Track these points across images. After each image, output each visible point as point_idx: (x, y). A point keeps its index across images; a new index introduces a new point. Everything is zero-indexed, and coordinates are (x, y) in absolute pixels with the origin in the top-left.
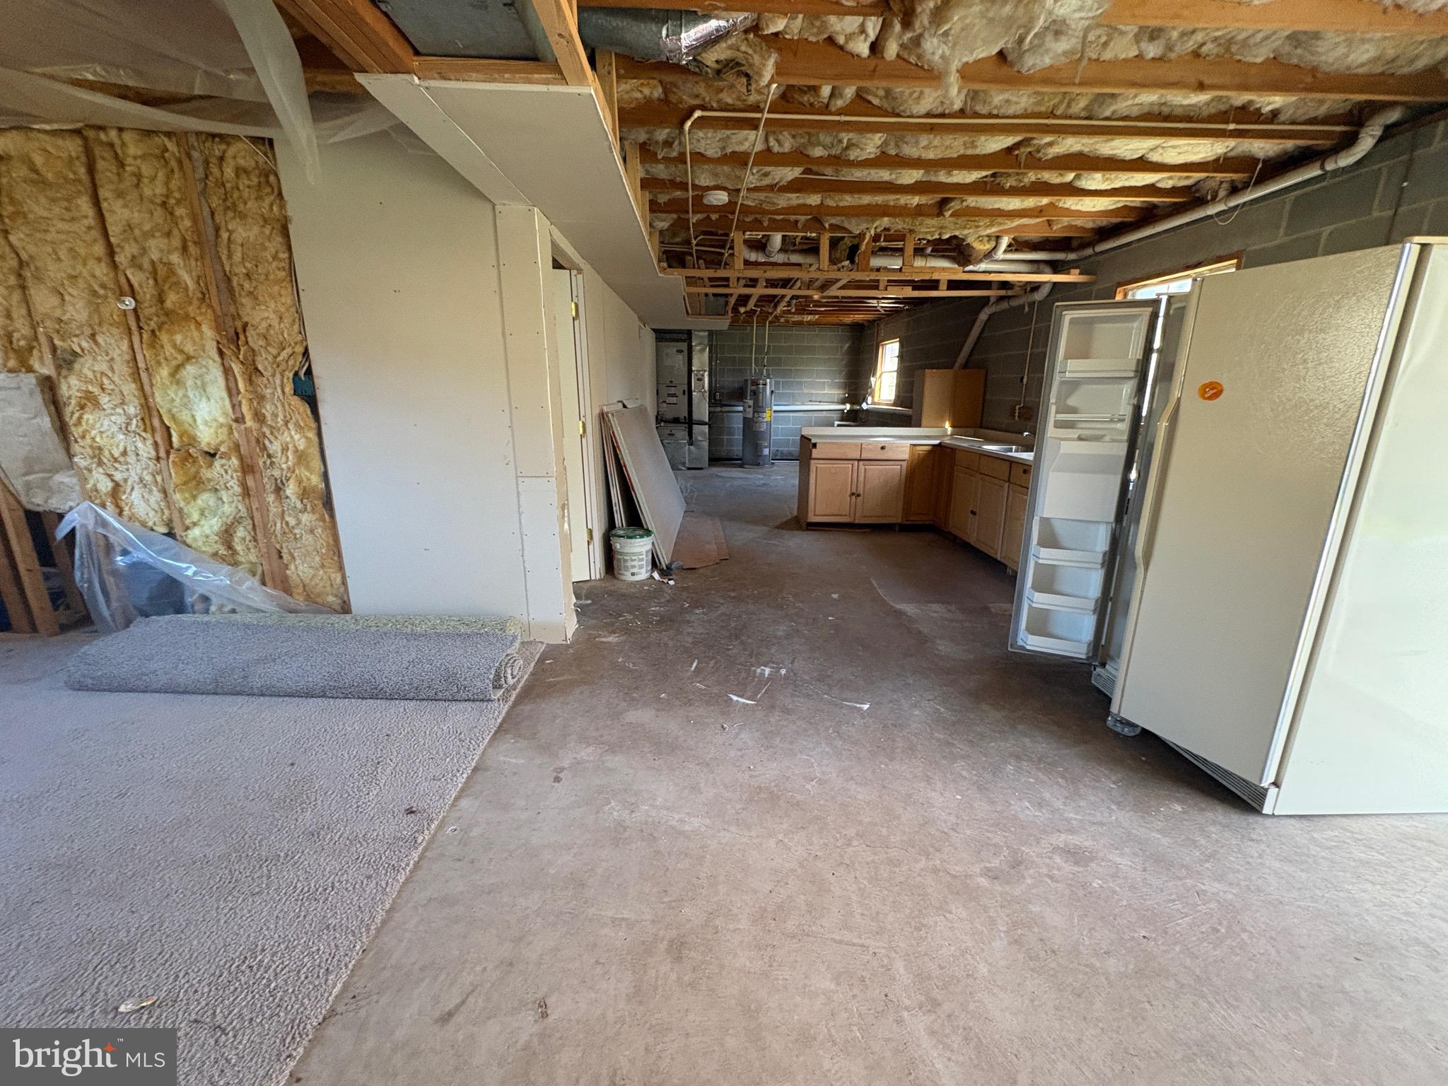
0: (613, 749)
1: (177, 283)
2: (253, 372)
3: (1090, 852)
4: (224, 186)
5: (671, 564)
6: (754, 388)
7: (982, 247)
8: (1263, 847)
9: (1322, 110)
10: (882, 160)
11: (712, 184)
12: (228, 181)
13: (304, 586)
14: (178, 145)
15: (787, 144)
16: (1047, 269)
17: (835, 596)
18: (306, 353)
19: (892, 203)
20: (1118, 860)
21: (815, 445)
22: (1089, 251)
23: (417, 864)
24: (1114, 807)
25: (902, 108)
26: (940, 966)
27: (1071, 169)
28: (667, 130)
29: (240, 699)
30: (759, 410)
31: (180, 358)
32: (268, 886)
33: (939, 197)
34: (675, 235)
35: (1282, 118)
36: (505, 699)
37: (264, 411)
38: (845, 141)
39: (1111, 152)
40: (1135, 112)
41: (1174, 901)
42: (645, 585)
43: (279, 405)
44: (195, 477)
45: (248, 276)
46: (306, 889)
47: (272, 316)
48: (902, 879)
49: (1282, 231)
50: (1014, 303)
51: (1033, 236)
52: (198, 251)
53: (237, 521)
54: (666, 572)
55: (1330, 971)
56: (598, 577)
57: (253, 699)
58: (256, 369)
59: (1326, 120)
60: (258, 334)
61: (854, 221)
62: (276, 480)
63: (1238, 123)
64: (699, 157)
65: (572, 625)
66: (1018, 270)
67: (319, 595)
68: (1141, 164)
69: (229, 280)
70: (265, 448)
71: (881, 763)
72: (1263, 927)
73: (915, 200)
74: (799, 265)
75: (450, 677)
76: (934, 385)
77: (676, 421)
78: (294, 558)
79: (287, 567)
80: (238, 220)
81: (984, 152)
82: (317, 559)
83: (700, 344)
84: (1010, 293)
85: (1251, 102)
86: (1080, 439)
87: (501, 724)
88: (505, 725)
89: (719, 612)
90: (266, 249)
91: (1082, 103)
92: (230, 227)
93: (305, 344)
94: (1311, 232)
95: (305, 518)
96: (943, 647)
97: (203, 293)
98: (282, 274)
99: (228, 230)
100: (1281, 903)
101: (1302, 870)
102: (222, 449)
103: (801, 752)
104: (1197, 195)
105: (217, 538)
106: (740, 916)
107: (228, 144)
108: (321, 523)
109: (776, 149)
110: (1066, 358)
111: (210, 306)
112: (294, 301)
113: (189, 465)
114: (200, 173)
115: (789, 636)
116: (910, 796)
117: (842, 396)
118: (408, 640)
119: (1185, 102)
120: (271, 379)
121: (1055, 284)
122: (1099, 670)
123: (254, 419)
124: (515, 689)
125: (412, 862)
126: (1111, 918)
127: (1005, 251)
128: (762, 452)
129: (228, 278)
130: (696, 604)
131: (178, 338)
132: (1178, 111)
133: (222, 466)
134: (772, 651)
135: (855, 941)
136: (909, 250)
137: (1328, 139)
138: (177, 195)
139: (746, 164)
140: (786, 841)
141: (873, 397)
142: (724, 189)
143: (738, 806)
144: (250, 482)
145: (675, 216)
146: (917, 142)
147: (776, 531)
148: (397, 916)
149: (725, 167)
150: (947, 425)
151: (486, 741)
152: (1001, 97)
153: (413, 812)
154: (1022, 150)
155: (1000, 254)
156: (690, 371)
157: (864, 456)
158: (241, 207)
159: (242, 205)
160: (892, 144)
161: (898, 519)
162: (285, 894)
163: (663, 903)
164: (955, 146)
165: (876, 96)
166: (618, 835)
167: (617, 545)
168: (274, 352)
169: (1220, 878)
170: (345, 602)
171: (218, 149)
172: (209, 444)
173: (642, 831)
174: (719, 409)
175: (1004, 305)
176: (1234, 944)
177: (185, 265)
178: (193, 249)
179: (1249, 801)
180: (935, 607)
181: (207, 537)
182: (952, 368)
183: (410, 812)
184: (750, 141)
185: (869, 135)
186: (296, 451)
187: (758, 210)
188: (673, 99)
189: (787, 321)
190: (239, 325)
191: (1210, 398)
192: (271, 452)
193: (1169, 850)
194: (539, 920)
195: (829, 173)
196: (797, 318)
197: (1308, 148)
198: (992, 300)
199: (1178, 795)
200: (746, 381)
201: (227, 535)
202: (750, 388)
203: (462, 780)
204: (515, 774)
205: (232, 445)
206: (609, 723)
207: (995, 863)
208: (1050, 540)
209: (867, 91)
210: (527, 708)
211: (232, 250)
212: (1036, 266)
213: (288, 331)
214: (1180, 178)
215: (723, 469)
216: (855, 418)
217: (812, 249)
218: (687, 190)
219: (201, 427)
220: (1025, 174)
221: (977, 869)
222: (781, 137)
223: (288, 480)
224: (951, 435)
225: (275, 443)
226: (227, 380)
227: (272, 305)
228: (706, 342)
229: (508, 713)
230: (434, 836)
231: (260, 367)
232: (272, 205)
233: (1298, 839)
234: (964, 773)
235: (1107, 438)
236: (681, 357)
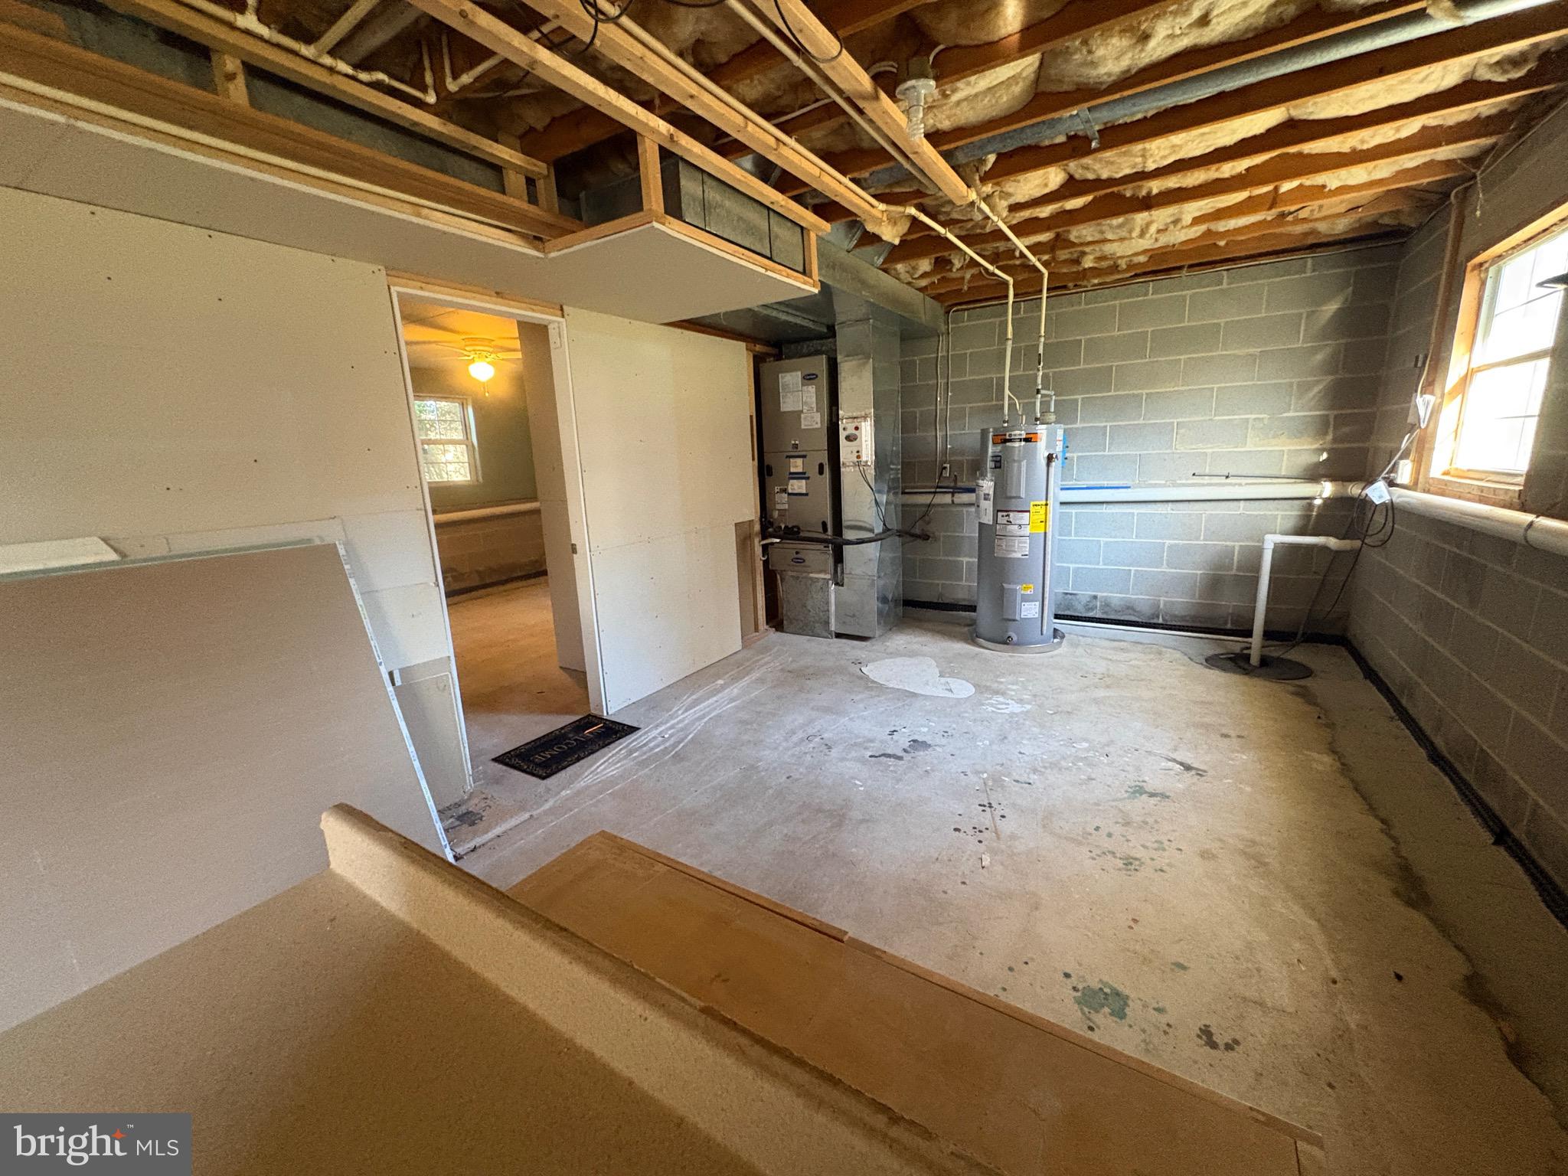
6: (997, 449)
117: (1313, 459)
128: (1016, 610)
141: (1418, 463)
156: (834, 420)
202: (991, 451)
236: (812, 389)
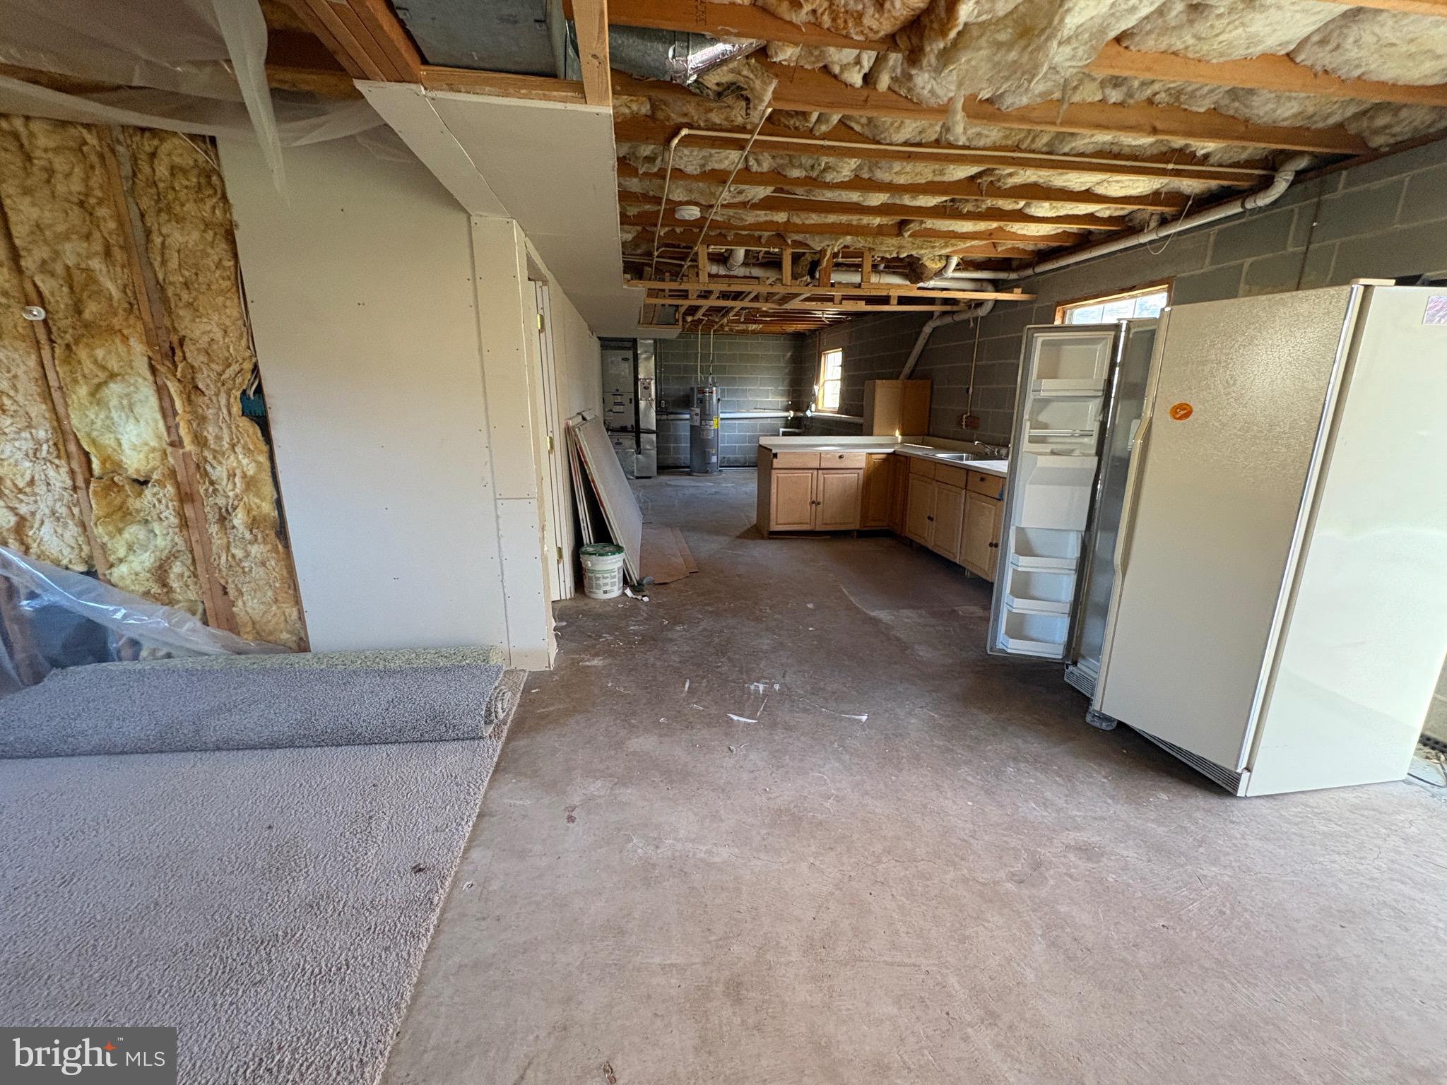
0: (623, 781)
1: (99, 292)
2: (192, 390)
3: (1099, 848)
4: (156, 186)
5: (642, 579)
6: (700, 396)
7: (935, 266)
8: (1243, 828)
9: (1244, 156)
10: (856, 183)
11: (686, 199)
12: (160, 180)
13: (254, 623)
14: (100, 139)
15: (766, 164)
16: (990, 287)
17: (810, 606)
18: (256, 369)
19: (855, 223)
20: (1125, 853)
21: (775, 455)
22: (1030, 272)
23: (437, 927)
24: (1110, 801)
25: (882, 136)
26: (990, 977)
27: (1022, 198)
28: (652, 147)
29: (191, 755)
30: (708, 417)
31: (103, 376)
32: (271, 972)
33: (899, 218)
34: (637, 246)
35: (1212, 160)
36: (496, 734)
37: (205, 433)
38: (823, 164)
39: (1064, 184)
40: (1090, 149)
41: (1180, 888)
42: (619, 603)
43: (224, 426)
44: (121, 508)
45: (186, 285)
46: (317, 971)
47: (216, 329)
48: (936, 892)
49: (1207, 261)
50: (958, 318)
51: (979, 256)
52: (125, 257)
53: (173, 555)
54: (638, 588)
55: (1323, 941)
56: (568, 596)
57: (206, 755)
58: (197, 388)
59: (1248, 164)
60: (198, 350)
61: (817, 239)
62: (220, 509)
63: (1175, 163)
64: (679, 173)
65: (553, 650)
66: (964, 288)
67: (271, 633)
68: (1087, 196)
69: (163, 289)
70: (206, 474)
71: (891, 775)
72: (1260, 905)
73: (877, 221)
74: (757, 278)
75: (437, 717)
76: (883, 395)
77: (623, 429)
78: (241, 594)
79: (233, 604)
80: (174, 223)
81: (951, 180)
82: (270, 593)
83: (646, 352)
84: (955, 308)
85: (1187, 146)
86: (1053, 453)
87: (498, 763)
88: (503, 764)
89: (700, 628)
90: (208, 255)
91: (1045, 139)
92: (164, 231)
93: (254, 360)
94: (1232, 263)
95: (255, 550)
96: (924, 652)
97: (130, 304)
98: (226, 284)
99: (161, 234)
100: (1270, 880)
101: (1280, 847)
102: (155, 476)
103: (812, 770)
104: (1130, 224)
105: (148, 575)
106: (790, 948)
107: (162, 140)
108: (274, 555)
109: (755, 168)
110: (1040, 377)
111: (140, 318)
112: (241, 314)
113: (113, 495)
114: (127, 170)
115: (774, 650)
116: (925, 806)
117: (786, 403)
118: (381, 678)
119: (1134, 143)
120: (214, 398)
121: (997, 301)
122: (1071, 668)
123: (193, 442)
124: (505, 724)
125: (432, 927)
126: (1131, 911)
127: (955, 270)
128: (710, 459)
129: (162, 287)
130: (676, 621)
131: (100, 353)
132: (1126, 150)
133: (155, 495)
134: (761, 666)
135: (907, 960)
136: (867, 267)
137: (1248, 181)
138: (99, 193)
139: (725, 182)
140: (817, 863)
141: (816, 405)
142: (696, 204)
143: (763, 832)
144: (189, 512)
145: (639, 228)
146: (891, 168)
147: (740, 540)
148: (428, 990)
149: (701, 184)
150: (897, 433)
151: (486, 784)
152: (974, 130)
153: (420, 870)
154: (985, 179)
155: (950, 273)
156: (636, 379)
157: (822, 466)
158: (177, 209)
159: (178, 208)
160: (866, 168)
161: (855, 525)
162: (293, 978)
163: (709, 942)
164: (924, 172)
165: (858, 123)
166: (647, 874)
167: (588, 562)
168: (219, 368)
169: (1215, 862)
170: (301, 639)
171: (148, 145)
172: (138, 471)
173: (671, 867)
174: (664, 417)
175: (948, 320)
176: (1239, 924)
177: (109, 271)
178: (118, 254)
179: (1224, 786)
180: (906, 612)
181: (137, 574)
182: (897, 378)
183: (418, 870)
184: (730, 159)
185: (847, 160)
186: (244, 476)
187: (727, 226)
188: (660, 115)
189: (731, 330)
190: (175, 339)
191: (1180, 418)
192: (214, 478)
193: (1166, 839)
194: (584, 976)
195: (800, 193)
196: (742, 327)
197: (1229, 187)
198: (936, 315)
199: (1162, 785)
200: (692, 389)
201: (161, 572)
202: (696, 396)
203: (468, 829)
204: (525, 816)
205: (166, 471)
206: (613, 753)
207: (1018, 867)
208: (1026, 549)
209: (850, 118)
210: (522, 743)
211: (167, 256)
212: (980, 285)
213: (237, 348)
214: (1116, 209)
215: (673, 477)
216: (800, 425)
217: (774, 263)
218: (660, 204)
219: (128, 452)
220: (983, 201)
221: (1002, 874)
222: (761, 157)
223: (235, 509)
224: (902, 443)
225: (219, 468)
226: (160, 399)
227: (216, 317)
228: (652, 349)
229: (502, 750)
230: (449, 895)
231: (200, 386)
232: (214, 208)
233: (1270, 818)
234: (970, 779)
235: (1077, 452)
236: (627, 365)
